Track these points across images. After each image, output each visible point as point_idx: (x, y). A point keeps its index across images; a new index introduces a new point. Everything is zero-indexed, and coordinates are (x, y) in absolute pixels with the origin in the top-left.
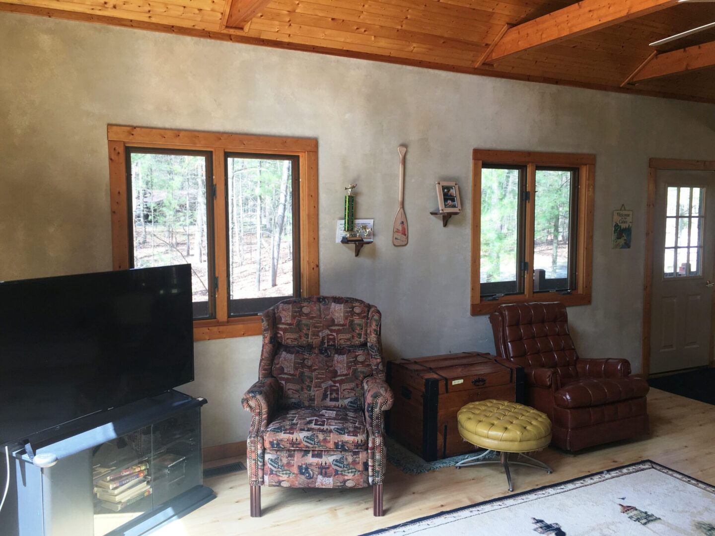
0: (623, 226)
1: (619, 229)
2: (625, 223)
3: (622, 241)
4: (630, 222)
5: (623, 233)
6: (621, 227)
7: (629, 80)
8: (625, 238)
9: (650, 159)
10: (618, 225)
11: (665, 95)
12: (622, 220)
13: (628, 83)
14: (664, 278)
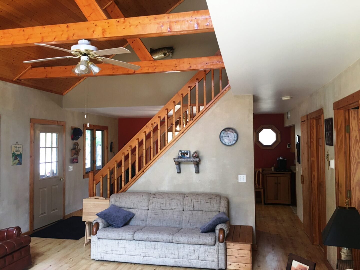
0: (18, 153)
1: (15, 155)
2: (18, 151)
3: (17, 161)
4: (21, 151)
5: (17, 157)
6: (16, 154)
7: (18, 78)
8: (19, 159)
9: (31, 119)
10: (14, 153)
11: (37, 88)
12: (17, 150)
13: (18, 79)
14: (40, 179)
